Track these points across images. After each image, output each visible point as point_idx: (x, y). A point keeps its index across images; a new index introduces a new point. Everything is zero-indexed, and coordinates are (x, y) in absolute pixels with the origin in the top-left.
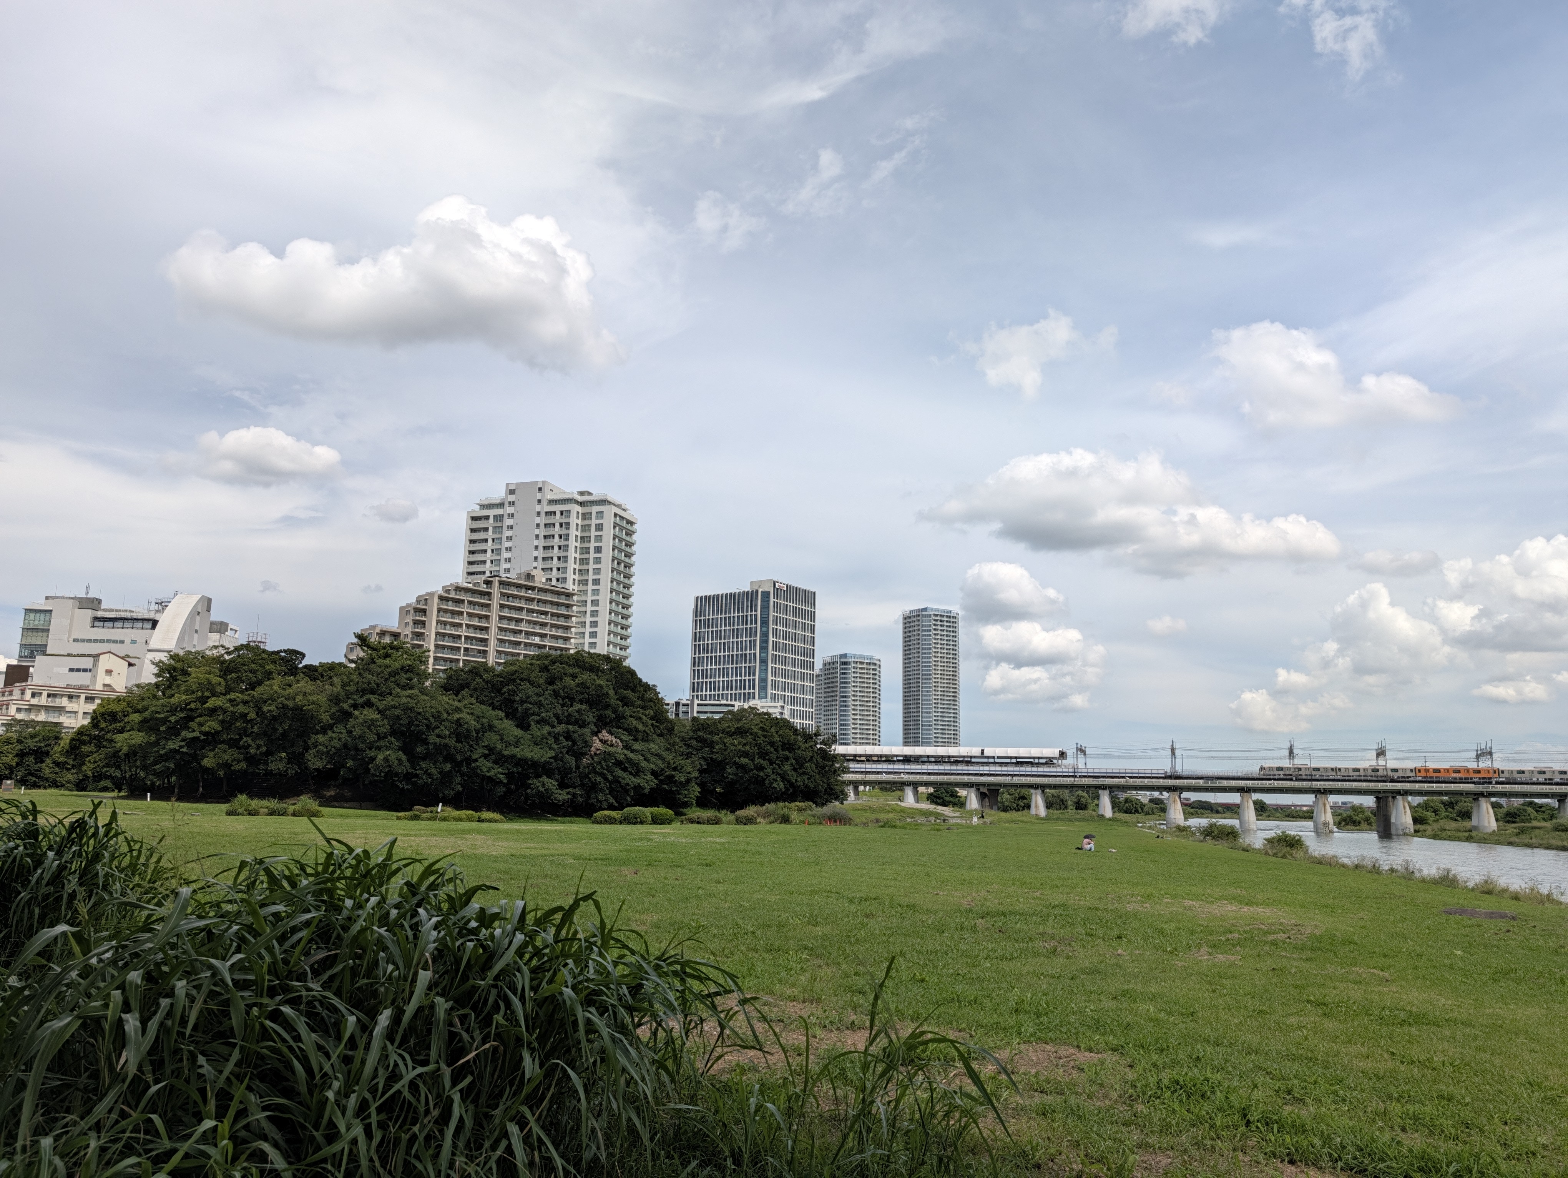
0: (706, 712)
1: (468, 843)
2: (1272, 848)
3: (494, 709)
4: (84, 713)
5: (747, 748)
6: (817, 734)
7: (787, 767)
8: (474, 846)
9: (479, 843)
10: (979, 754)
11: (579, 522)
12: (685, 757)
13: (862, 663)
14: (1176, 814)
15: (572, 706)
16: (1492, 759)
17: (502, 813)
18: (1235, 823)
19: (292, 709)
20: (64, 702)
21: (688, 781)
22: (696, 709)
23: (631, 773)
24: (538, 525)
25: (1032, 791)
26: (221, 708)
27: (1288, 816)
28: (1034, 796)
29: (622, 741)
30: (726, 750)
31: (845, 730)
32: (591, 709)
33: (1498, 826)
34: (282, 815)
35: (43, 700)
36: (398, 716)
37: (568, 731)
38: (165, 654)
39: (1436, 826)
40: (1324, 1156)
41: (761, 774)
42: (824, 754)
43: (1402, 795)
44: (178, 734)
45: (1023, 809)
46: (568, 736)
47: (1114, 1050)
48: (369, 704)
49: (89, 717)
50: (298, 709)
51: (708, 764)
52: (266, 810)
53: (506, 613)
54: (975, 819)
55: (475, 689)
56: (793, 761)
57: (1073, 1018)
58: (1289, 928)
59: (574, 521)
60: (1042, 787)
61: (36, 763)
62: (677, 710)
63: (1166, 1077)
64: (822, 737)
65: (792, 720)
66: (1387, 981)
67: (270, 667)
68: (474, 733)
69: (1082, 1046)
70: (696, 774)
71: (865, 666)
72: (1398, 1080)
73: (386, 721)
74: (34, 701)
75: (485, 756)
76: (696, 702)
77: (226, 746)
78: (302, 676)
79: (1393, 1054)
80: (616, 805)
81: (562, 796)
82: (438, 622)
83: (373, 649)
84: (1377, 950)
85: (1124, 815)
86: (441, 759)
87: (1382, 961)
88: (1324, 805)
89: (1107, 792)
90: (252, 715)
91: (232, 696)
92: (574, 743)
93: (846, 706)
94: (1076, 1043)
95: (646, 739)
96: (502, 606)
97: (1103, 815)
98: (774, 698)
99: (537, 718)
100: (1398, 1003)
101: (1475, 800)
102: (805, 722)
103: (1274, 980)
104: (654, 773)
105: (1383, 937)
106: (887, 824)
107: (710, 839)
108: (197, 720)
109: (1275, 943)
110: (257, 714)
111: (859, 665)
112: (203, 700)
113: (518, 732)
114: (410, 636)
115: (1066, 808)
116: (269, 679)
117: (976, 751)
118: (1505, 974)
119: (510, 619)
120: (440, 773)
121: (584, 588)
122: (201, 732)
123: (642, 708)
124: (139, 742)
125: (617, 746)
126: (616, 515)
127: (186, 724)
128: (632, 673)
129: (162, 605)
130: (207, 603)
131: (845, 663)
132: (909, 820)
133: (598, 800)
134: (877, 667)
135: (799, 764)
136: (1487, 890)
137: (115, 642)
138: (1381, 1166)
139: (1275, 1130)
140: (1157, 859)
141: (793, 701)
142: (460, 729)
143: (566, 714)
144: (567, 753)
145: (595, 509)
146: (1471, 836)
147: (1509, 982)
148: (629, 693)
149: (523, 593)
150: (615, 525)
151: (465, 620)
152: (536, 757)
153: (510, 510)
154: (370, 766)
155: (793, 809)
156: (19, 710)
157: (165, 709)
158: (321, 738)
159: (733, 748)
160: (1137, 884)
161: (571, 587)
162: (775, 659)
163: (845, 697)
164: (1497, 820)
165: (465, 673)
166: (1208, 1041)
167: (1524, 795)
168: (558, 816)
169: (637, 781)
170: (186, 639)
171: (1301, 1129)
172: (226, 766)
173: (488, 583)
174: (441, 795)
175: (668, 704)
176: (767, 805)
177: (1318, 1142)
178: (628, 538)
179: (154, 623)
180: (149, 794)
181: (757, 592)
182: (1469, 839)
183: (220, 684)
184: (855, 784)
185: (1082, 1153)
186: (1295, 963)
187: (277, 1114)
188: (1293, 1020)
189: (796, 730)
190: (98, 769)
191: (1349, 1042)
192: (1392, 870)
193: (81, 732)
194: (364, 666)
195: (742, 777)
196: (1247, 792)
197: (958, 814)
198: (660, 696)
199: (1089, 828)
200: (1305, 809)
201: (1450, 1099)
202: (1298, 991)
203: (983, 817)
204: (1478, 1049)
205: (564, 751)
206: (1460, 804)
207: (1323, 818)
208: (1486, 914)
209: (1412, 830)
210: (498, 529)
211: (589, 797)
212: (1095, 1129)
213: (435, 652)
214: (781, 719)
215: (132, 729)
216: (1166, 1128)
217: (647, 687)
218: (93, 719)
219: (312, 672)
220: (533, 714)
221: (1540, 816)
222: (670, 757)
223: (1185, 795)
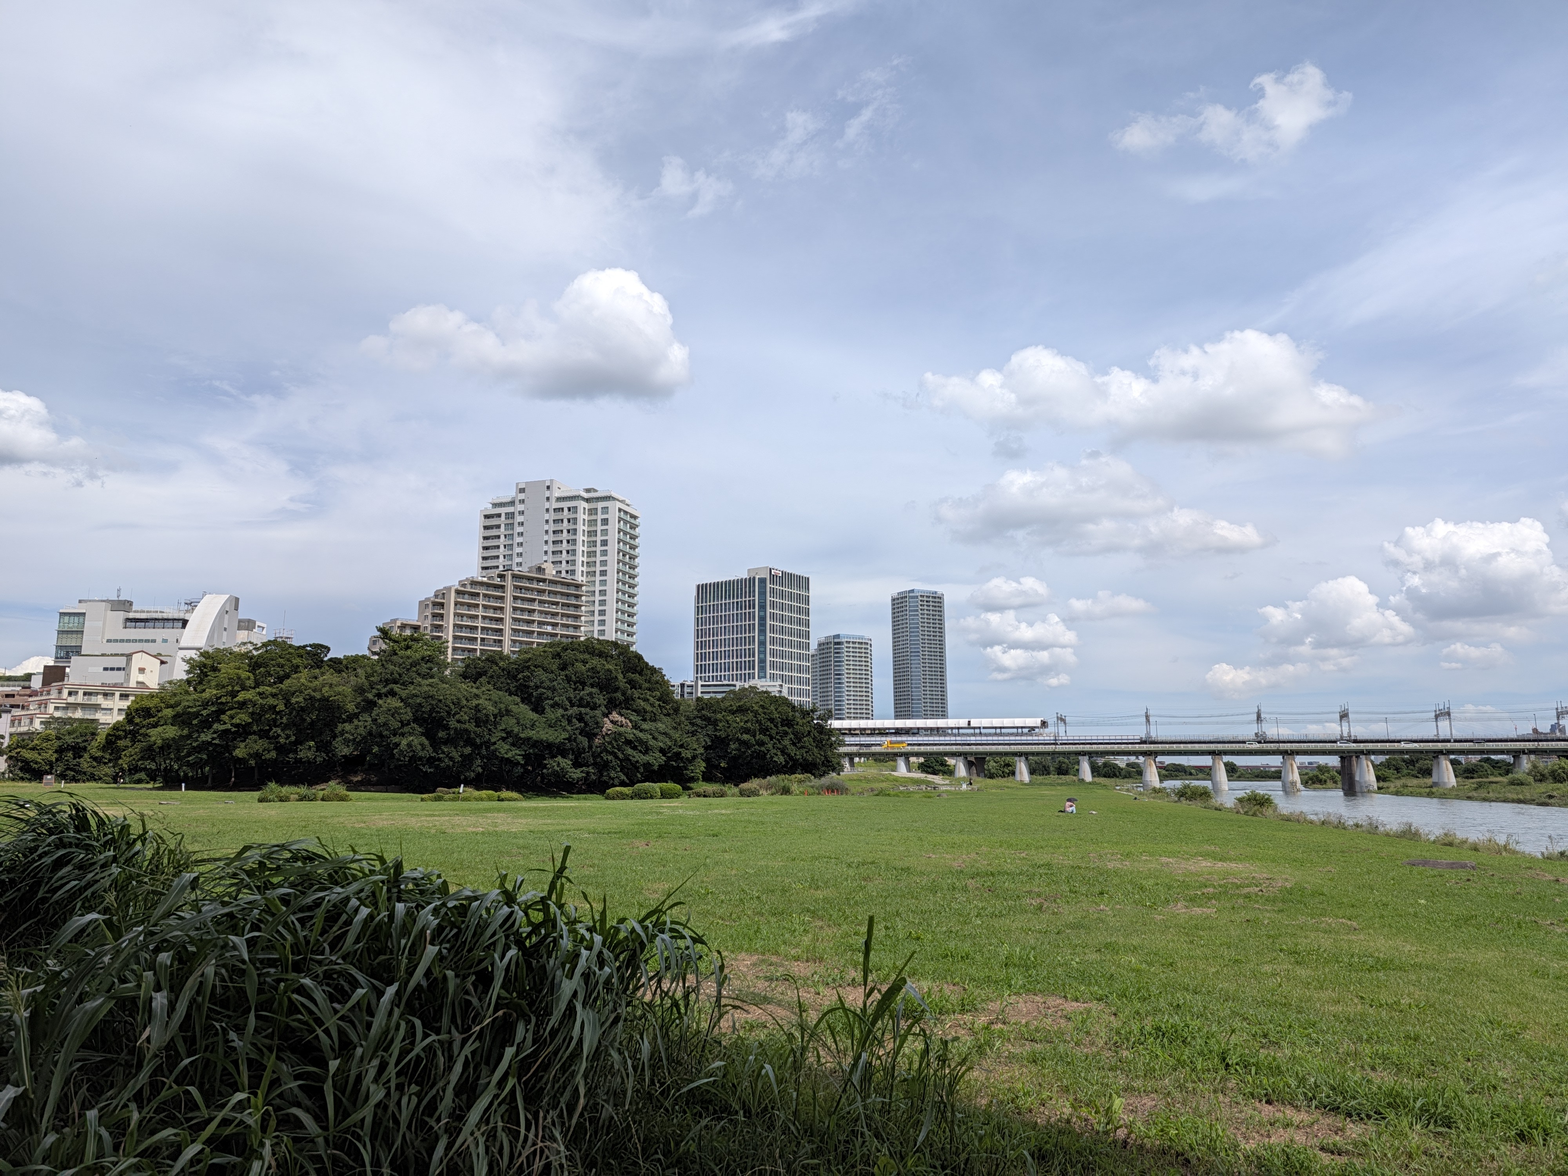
0: (709, 692)
1: (489, 821)
2: (1243, 807)
3: (510, 695)
4: (119, 710)
5: (749, 725)
6: (813, 711)
7: (786, 742)
8: (495, 825)
9: (499, 821)
10: (966, 725)
11: (586, 517)
12: (690, 735)
13: (854, 643)
14: (1152, 777)
15: (583, 689)
16: (1450, 719)
17: (519, 791)
18: (1208, 784)
19: (319, 700)
20: (100, 700)
21: (694, 757)
22: (700, 689)
23: (641, 752)
24: (547, 521)
25: (1017, 758)
26: (251, 701)
27: (1257, 776)
28: (1018, 763)
29: (631, 721)
30: (729, 727)
31: (840, 705)
32: (601, 692)
33: (1457, 782)
34: (312, 800)
35: (80, 698)
36: (420, 704)
37: (581, 713)
38: (195, 651)
39: (1399, 783)
40: (1299, 1096)
41: (763, 749)
42: (821, 729)
43: (1366, 754)
44: (210, 727)
45: (1009, 776)
46: (580, 718)
47: (1099, 1000)
48: (392, 693)
49: (124, 713)
50: (325, 699)
51: (712, 741)
52: (296, 796)
53: (519, 605)
54: (964, 786)
55: (492, 677)
56: (792, 736)
57: (1059, 971)
58: (1261, 881)
59: (582, 516)
60: (1026, 755)
61: (74, 759)
62: (682, 691)
63: (1148, 1024)
64: (818, 713)
65: (790, 698)
66: (1355, 929)
67: (296, 661)
68: (492, 718)
69: (1069, 996)
70: (702, 750)
71: (857, 645)
72: (1367, 1023)
73: (409, 709)
74: (71, 700)
75: (503, 739)
76: (700, 683)
77: (257, 737)
78: (327, 668)
79: (1362, 998)
80: (628, 781)
81: (576, 774)
82: (456, 614)
83: (395, 641)
84: (1345, 900)
85: (1103, 779)
86: (462, 743)
87: (1349, 912)
88: (1292, 765)
89: (1087, 757)
90: (281, 707)
91: (261, 689)
92: (586, 724)
93: (840, 683)
94: (1063, 994)
95: (654, 720)
96: (515, 598)
97: (1083, 780)
98: (773, 677)
99: (551, 702)
100: (1366, 950)
101: (1436, 757)
102: (802, 699)
103: (1248, 931)
104: (662, 751)
105: (1350, 889)
106: (881, 793)
107: (716, 811)
108: (228, 713)
109: (1247, 896)
110: (286, 705)
111: (851, 645)
112: (234, 694)
113: (534, 716)
114: (429, 629)
115: (1049, 774)
116: (296, 672)
117: (963, 723)
118: (1467, 920)
119: (523, 610)
120: (461, 756)
121: (593, 579)
122: (232, 725)
123: (649, 690)
124: (172, 736)
125: (627, 726)
126: (620, 510)
127: (218, 716)
128: (639, 658)
129: (192, 605)
130: (236, 602)
131: (839, 643)
132: (901, 788)
133: (610, 777)
134: (869, 646)
135: (798, 739)
136: (1448, 842)
137: (147, 641)
138: (1353, 1103)
139: (1253, 1072)
140: (1135, 819)
141: (791, 680)
142: (479, 715)
143: (578, 697)
144: (580, 734)
145: (600, 505)
146: (1433, 792)
147: (1470, 928)
148: (636, 677)
149: (535, 585)
150: (620, 519)
151: (480, 612)
152: (551, 739)
153: (520, 507)
154: (395, 751)
155: (794, 781)
156: (57, 708)
157: (198, 704)
158: (348, 727)
159: (735, 725)
160: (1117, 843)
161: (580, 578)
162: (773, 641)
163: (839, 674)
164: (1456, 776)
165: (482, 661)
166: (1187, 990)
167: (1481, 752)
168: (573, 793)
169: (646, 758)
170: (216, 636)
171: (1276, 1070)
172: (257, 755)
173: (502, 576)
174: (462, 777)
175: (673, 686)
176: (768, 777)
177: (1293, 1083)
178: (632, 532)
179: (185, 623)
180: (183, 785)
181: (754, 578)
182: (1430, 795)
183: (249, 678)
184: (851, 756)
185: (1071, 1098)
186: (1268, 915)
187: (309, 1083)
188: (1267, 968)
189: (794, 707)
190: (134, 762)
191: (1321, 988)
192: (1357, 825)
193: (116, 727)
194: (387, 657)
195: (744, 753)
196: (1218, 755)
197: (947, 782)
198: (666, 678)
199: (1071, 792)
200: (1273, 769)
201: (1416, 1039)
202: (1271, 940)
203: (971, 784)
204: (1443, 991)
205: (577, 732)
206: (1421, 762)
207: (1291, 778)
208: (1447, 864)
209: (1376, 787)
210: (510, 526)
211: (602, 775)
212: (1083, 1075)
213: (453, 643)
214: (780, 697)
215: (166, 724)
216: (1149, 1073)
217: (654, 671)
218: (127, 715)
219: (336, 663)
220: (547, 698)
221: (1496, 772)
222: (676, 735)
223: (1160, 759)
